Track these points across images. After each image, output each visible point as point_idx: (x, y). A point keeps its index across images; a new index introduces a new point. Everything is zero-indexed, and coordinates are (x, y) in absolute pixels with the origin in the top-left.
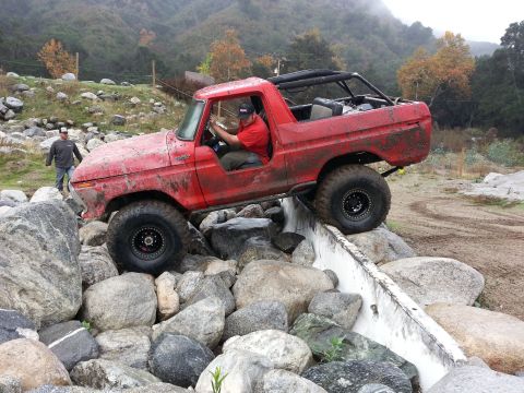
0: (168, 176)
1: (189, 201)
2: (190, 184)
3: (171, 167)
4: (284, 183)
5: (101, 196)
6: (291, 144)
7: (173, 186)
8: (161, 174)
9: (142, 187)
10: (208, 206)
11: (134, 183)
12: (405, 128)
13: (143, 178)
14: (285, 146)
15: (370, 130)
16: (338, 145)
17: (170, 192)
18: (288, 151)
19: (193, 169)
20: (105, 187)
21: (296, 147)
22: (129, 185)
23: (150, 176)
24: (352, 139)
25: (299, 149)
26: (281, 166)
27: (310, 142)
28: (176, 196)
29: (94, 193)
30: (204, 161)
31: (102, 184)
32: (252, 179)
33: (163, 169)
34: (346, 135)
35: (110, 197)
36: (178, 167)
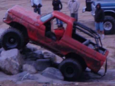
3: (33, 25)
5: (12, 19)
9: (23, 24)
12: (96, 59)
13: (25, 22)
16: (76, 50)
19: (38, 29)
20: (15, 18)
26: (59, 44)
30: (42, 29)
33: (31, 24)
36: (35, 26)
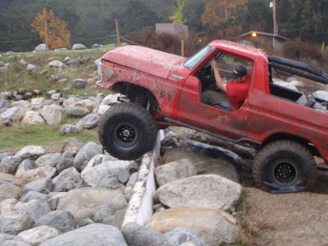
0: (162, 85)
1: (167, 109)
2: (173, 97)
3: (167, 80)
4: (237, 132)
5: (115, 76)
6: (256, 107)
7: (162, 92)
8: (159, 81)
9: (142, 84)
10: (177, 119)
11: (138, 78)
13: (146, 78)
14: (251, 106)
15: (319, 127)
16: (290, 125)
17: (157, 96)
18: (251, 110)
19: (181, 88)
20: (120, 71)
21: (259, 111)
22: (135, 78)
23: (151, 79)
24: (303, 126)
25: (260, 113)
26: (240, 118)
27: (271, 112)
28: (160, 101)
29: (111, 72)
30: (191, 87)
31: (119, 69)
32: (217, 117)
33: (161, 78)
34: (300, 121)
35: (119, 79)
36: (172, 82)
